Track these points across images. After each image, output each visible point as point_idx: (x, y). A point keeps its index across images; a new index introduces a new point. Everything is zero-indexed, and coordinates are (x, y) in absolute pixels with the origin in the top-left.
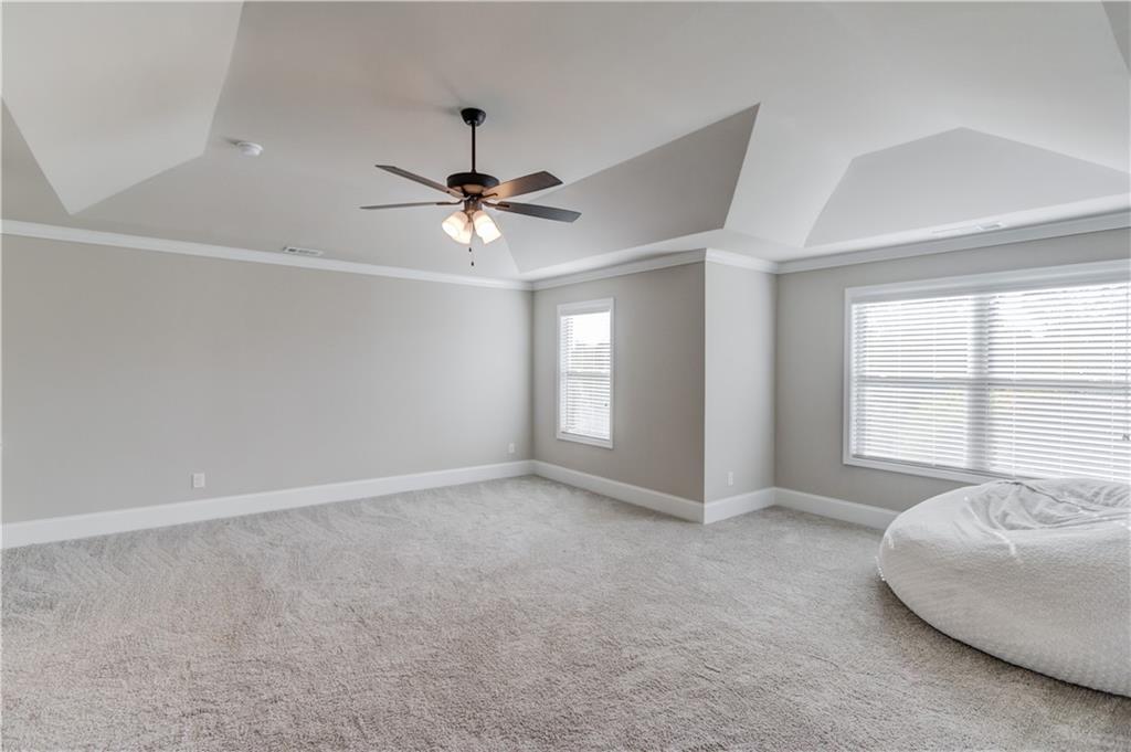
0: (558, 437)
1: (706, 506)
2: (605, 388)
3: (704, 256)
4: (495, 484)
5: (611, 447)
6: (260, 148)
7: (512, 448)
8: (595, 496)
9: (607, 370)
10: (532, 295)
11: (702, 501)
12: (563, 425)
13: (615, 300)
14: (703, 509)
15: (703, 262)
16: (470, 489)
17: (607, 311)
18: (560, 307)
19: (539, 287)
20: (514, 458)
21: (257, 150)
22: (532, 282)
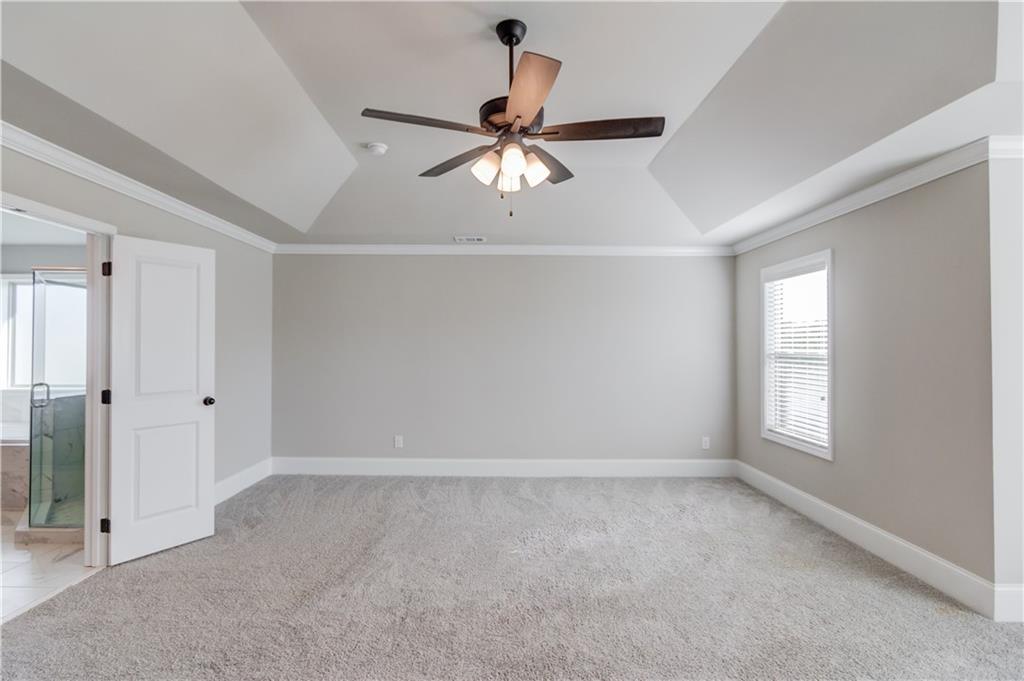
0: (763, 436)
1: (1000, 589)
2: (822, 375)
3: (987, 150)
4: (677, 483)
5: (829, 457)
6: (386, 147)
7: (706, 442)
8: (807, 524)
9: (824, 352)
10: (733, 261)
11: (992, 580)
12: (771, 419)
13: (833, 253)
14: (992, 593)
15: (987, 161)
16: (644, 484)
17: (822, 268)
18: (764, 271)
19: (741, 249)
20: (707, 454)
21: (382, 148)
22: (731, 245)
